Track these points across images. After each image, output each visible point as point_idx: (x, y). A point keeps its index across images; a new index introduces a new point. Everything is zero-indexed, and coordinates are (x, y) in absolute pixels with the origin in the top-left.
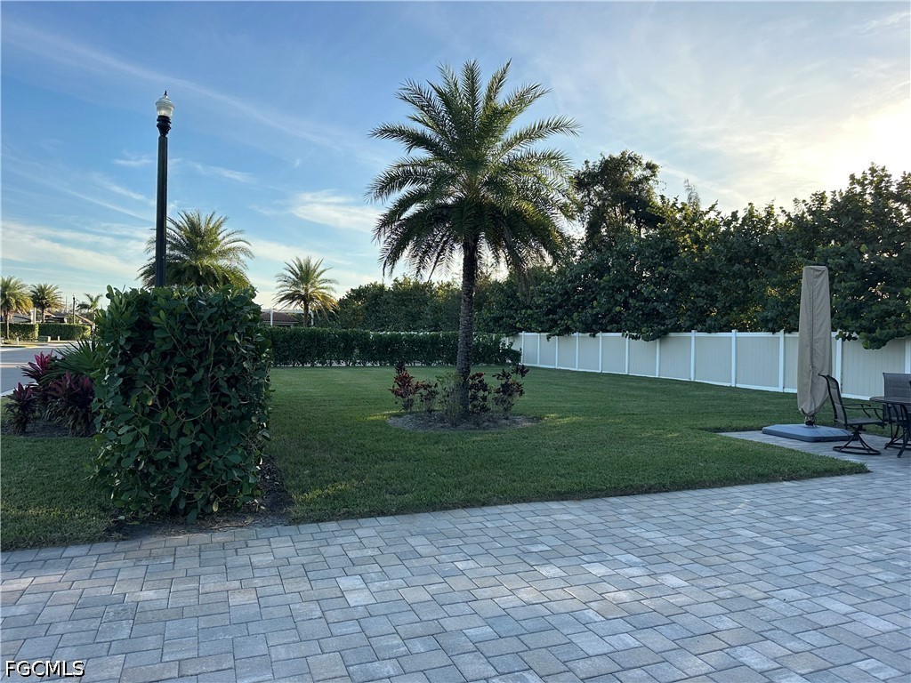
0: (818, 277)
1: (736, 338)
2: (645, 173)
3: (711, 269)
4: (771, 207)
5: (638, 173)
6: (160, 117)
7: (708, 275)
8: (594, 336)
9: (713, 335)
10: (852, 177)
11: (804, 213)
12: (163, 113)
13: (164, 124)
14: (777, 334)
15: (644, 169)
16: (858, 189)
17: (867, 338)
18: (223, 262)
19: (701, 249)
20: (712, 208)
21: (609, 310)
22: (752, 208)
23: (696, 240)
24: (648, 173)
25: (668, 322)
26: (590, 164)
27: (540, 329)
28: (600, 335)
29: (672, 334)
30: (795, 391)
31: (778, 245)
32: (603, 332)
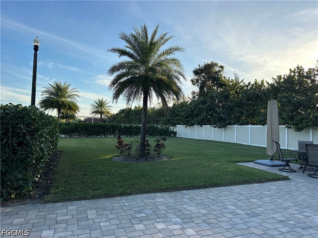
0: (274, 104)
1: (250, 127)
2: (219, 69)
3: (241, 103)
4: (263, 81)
5: (217, 69)
6: (35, 45)
7: (240, 105)
8: (202, 126)
9: (242, 126)
10: (290, 70)
11: (274, 83)
12: (36, 44)
13: (36, 48)
14: (265, 126)
15: (219, 68)
16: (293, 74)
17: (296, 128)
18: (69, 100)
19: (238, 96)
20: (242, 81)
21: (206, 117)
22: (256, 81)
23: (236, 92)
24: (221, 69)
25: (226, 121)
26: (201, 66)
27: (183, 124)
28: (203, 126)
29: (228, 126)
31: (265, 94)
32: (205, 125)
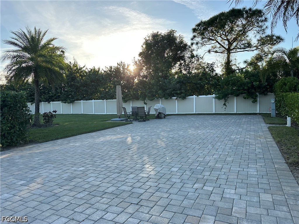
1: (94, 102)
2: (61, 53)
3: (86, 83)
4: (99, 68)
5: (59, 53)
7: (85, 85)
8: (49, 103)
9: (87, 101)
10: (118, 63)
11: (107, 71)
14: (104, 100)
15: (61, 52)
16: (119, 67)
19: (82, 78)
20: (84, 67)
21: (55, 95)
22: (94, 68)
23: (81, 75)
24: (62, 53)
25: (75, 98)
28: (51, 102)
29: (76, 101)
30: (117, 113)
31: (103, 78)
32: (52, 101)
